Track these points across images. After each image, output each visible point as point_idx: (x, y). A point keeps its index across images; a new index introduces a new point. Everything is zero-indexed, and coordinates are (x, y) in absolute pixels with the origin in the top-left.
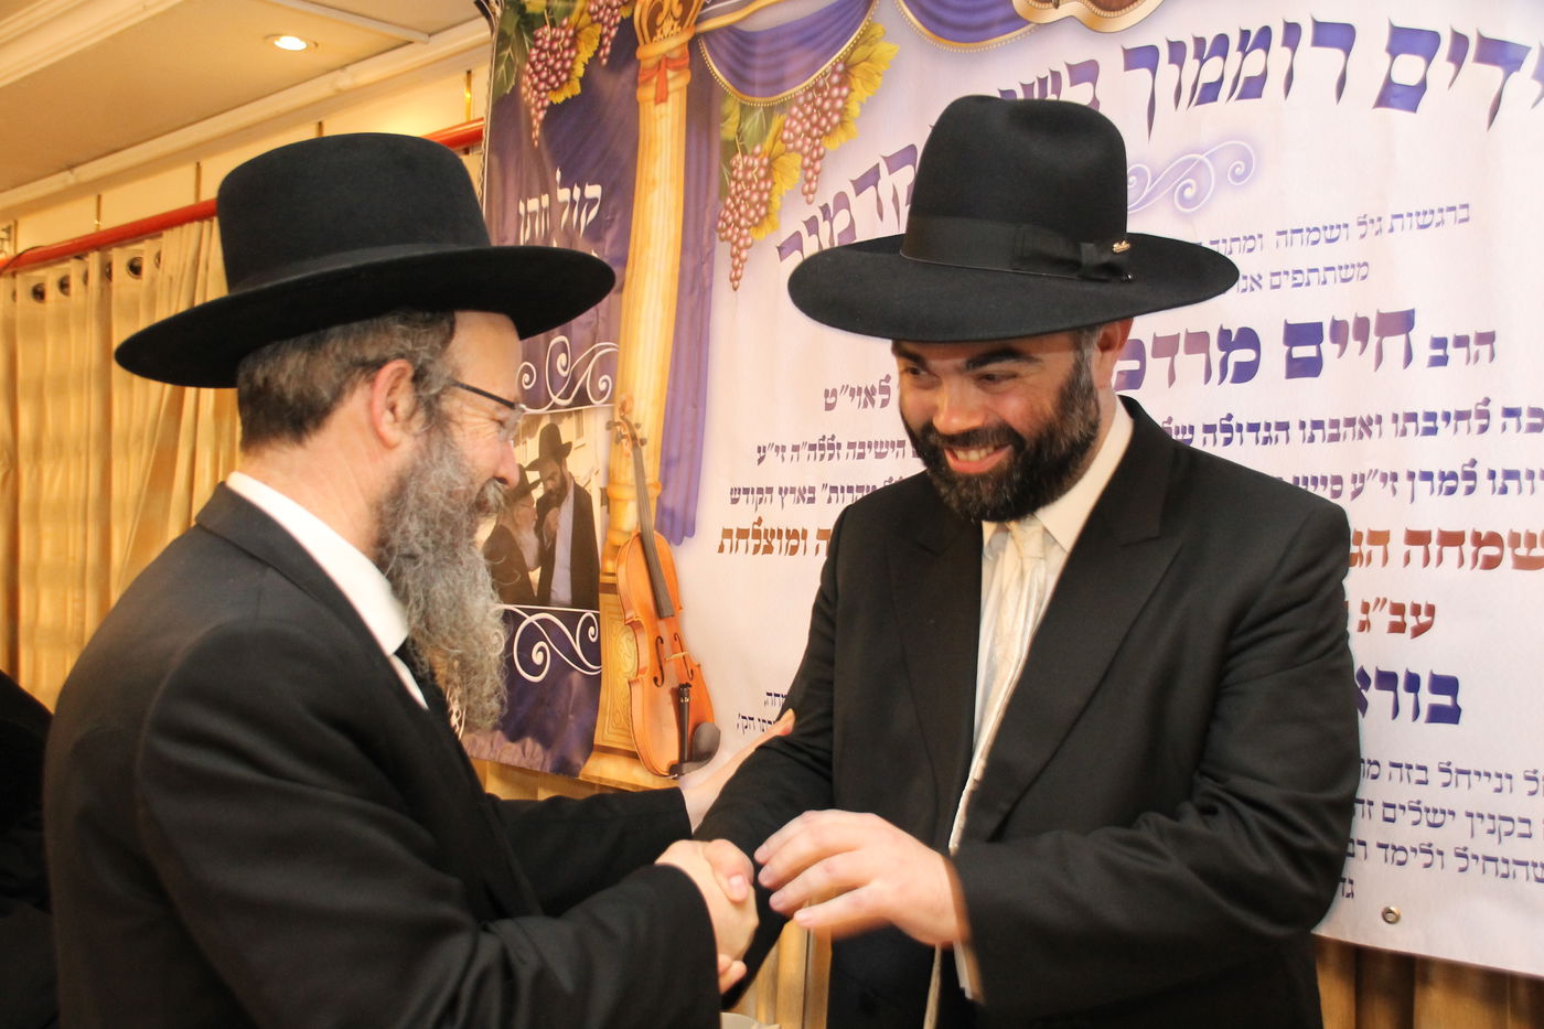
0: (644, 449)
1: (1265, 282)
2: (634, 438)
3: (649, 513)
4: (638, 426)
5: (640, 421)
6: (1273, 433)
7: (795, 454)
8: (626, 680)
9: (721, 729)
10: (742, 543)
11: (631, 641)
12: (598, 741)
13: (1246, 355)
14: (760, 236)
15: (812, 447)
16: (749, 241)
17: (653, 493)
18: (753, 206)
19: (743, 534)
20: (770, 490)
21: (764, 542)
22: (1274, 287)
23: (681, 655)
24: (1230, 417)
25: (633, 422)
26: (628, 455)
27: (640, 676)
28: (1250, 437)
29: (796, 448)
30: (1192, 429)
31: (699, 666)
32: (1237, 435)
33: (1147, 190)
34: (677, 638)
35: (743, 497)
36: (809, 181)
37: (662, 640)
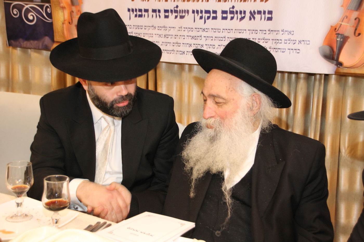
8: (62, 23)
11: (62, 12)
12: (55, 40)
34: (79, 11)
37: (73, 12)
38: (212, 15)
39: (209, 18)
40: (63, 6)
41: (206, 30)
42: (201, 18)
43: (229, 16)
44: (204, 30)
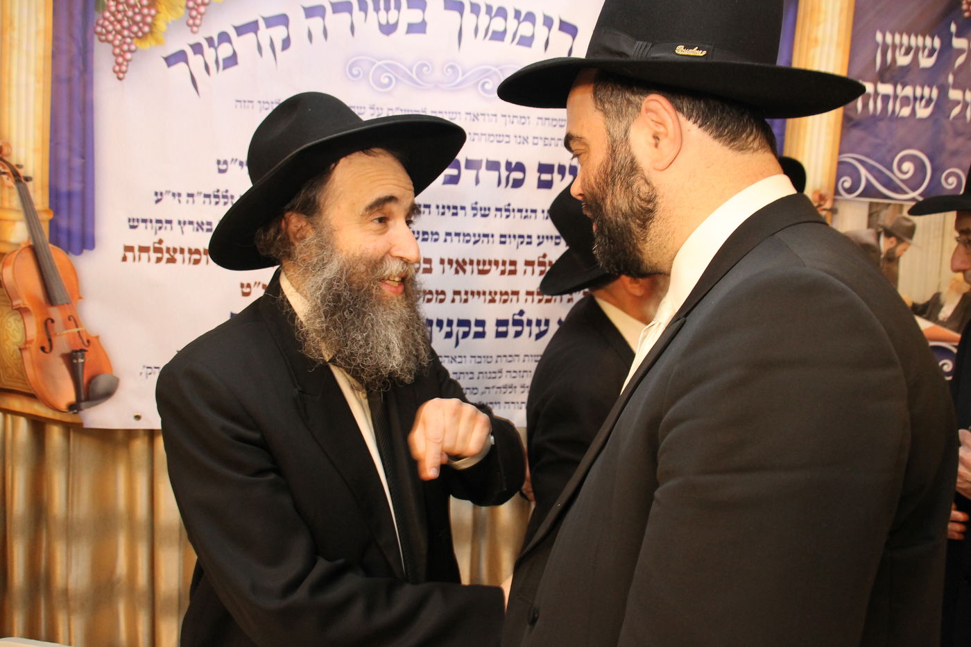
0: (30, 185)
1: (530, 140)
2: (16, 175)
3: (41, 232)
4: (19, 166)
5: (22, 162)
6: (529, 213)
7: (191, 199)
8: (16, 348)
9: (119, 377)
10: (144, 256)
11: (19, 321)
13: (517, 175)
14: (145, 46)
15: (207, 196)
16: (133, 47)
17: (45, 218)
18: (136, 23)
19: (144, 249)
20: (169, 222)
21: (166, 256)
22: (534, 144)
23: (75, 330)
24: (509, 205)
25: (14, 162)
26: (10, 188)
27: (27, 346)
28: (518, 215)
29: (191, 195)
30: (489, 209)
31: (97, 337)
32: (512, 214)
33: (460, 79)
34: (73, 320)
35: (142, 225)
36: (194, 18)
37: (53, 321)
38: (474, 329)
39: (466, 335)
40: (22, 306)
41: (458, 360)
42: (449, 335)
43: (512, 330)
44: (454, 359)
